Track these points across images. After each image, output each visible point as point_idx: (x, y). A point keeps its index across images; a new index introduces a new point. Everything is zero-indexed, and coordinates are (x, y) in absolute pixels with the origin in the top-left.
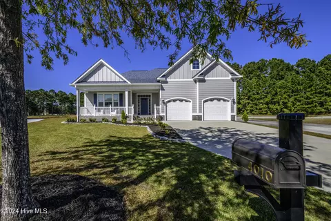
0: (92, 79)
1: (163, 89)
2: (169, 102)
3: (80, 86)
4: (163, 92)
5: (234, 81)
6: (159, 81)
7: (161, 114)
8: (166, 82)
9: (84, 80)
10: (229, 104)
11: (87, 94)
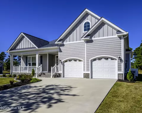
0: (18, 47)
1: (61, 51)
2: (66, 61)
3: (12, 52)
4: (61, 53)
5: (121, 39)
6: (57, 45)
7: (59, 72)
8: (63, 45)
9: (14, 48)
10: (116, 62)
11: (22, 58)
